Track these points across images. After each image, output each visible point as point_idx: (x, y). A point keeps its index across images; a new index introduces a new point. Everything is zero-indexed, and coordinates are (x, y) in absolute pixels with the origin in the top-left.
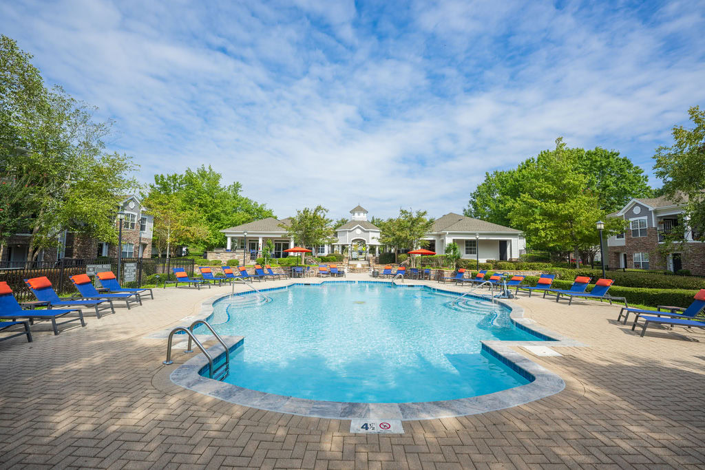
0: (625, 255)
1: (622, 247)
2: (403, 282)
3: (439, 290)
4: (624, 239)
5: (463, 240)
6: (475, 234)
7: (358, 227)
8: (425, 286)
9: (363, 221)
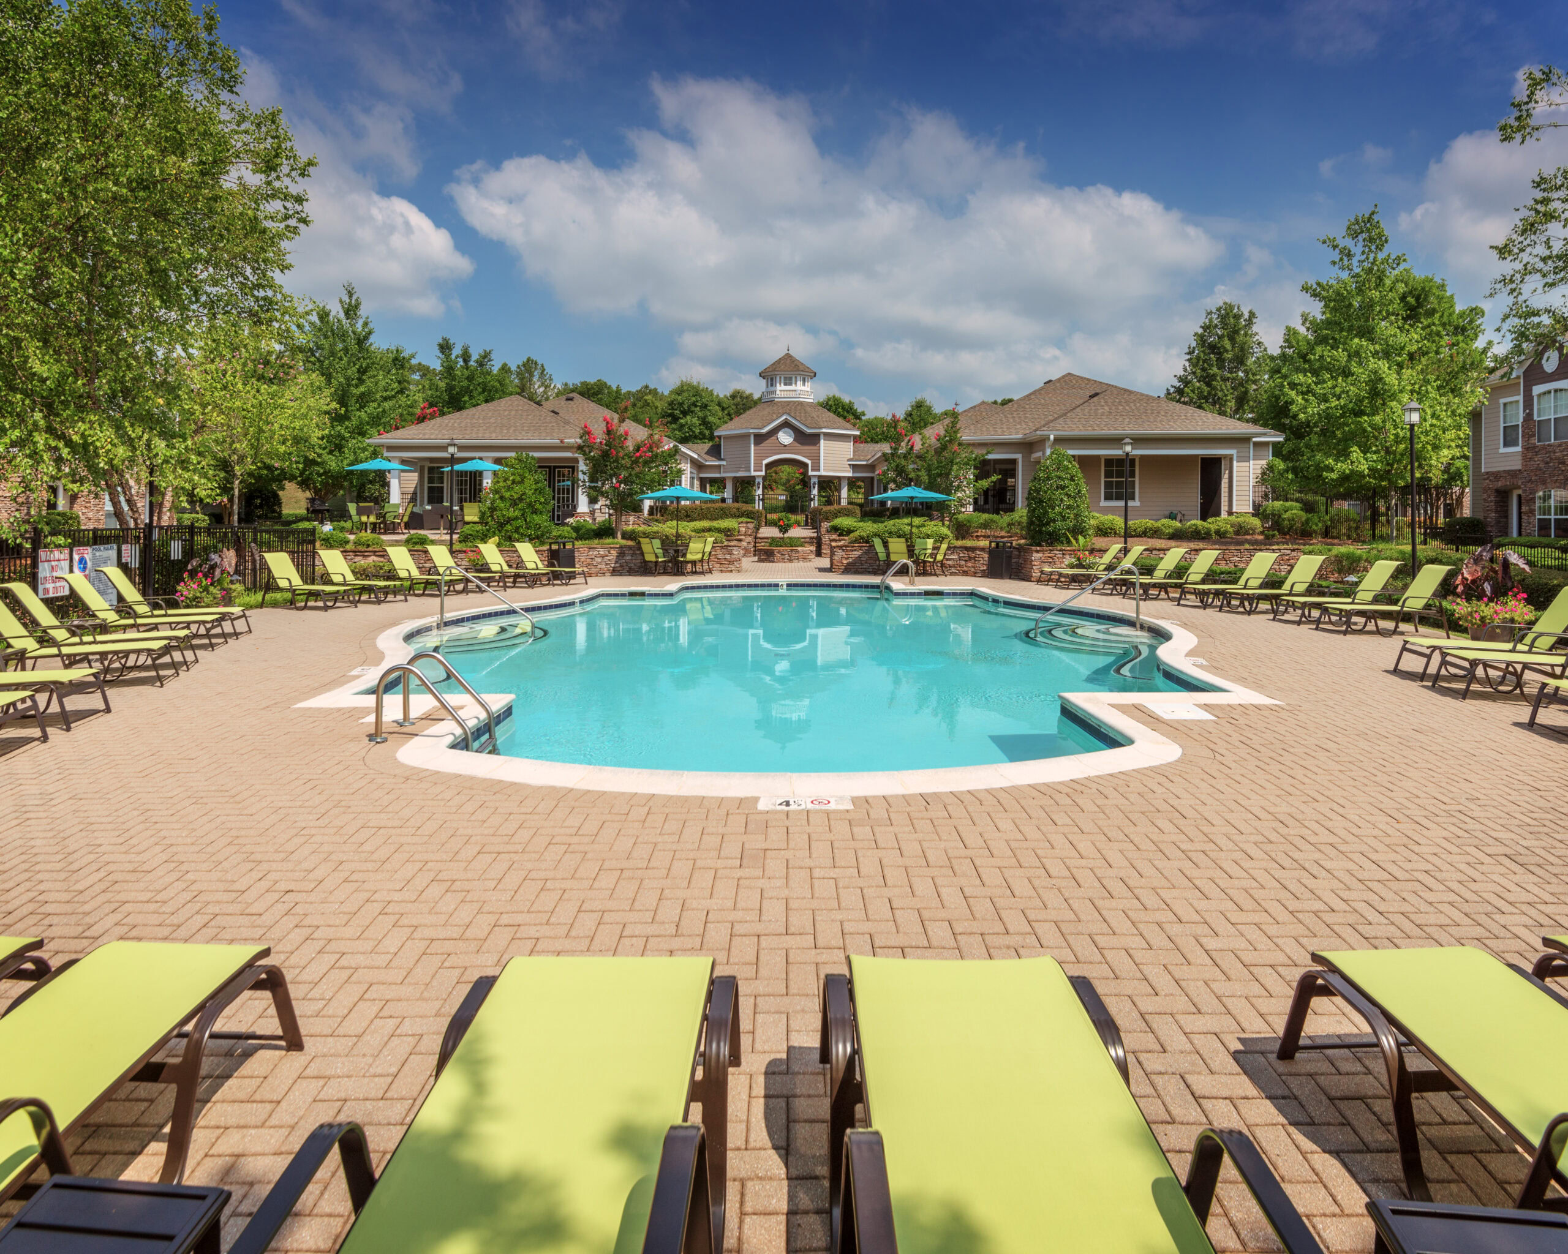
0: (1519, 496)
1: (1513, 474)
2: (912, 583)
3: (1008, 604)
4: (1519, 449)
5: (1098, 457)
6: (1117, 441)
7: (786, 424)
8: (972, 594)
9: (801, 404)
